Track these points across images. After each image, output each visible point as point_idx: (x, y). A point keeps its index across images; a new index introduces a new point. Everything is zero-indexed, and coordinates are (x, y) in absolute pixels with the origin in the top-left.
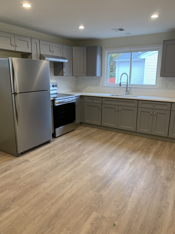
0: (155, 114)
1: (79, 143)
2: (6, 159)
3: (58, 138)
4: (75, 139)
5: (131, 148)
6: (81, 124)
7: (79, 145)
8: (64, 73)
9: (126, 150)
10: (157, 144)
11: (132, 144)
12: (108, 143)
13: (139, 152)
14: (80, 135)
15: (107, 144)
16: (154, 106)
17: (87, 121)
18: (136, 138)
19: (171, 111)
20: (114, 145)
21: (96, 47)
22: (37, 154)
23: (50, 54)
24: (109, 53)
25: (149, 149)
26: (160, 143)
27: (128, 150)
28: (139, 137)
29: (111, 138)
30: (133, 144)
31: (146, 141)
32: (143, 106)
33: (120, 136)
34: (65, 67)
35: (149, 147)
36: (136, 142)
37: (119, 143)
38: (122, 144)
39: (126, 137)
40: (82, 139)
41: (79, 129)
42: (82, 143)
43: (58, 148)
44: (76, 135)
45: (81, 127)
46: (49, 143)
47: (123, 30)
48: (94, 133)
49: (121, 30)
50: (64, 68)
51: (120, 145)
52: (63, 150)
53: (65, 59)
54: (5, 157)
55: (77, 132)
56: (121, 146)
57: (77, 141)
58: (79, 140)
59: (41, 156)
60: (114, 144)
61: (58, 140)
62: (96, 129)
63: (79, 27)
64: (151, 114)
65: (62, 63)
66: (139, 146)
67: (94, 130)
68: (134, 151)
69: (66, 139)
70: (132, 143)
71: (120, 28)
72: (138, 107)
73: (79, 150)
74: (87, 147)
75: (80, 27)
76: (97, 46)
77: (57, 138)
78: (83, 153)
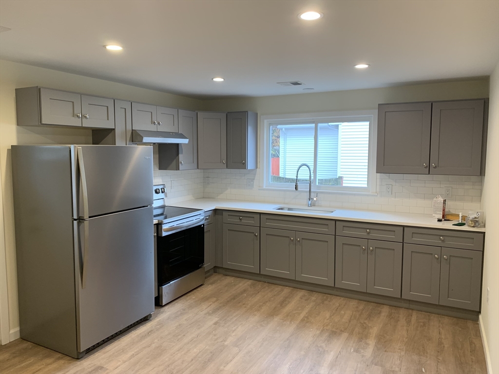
0: (372, 250)
1: (215, 319)
2: (51, 367)
3: (166, 308)
4: (205, 308)
5: (327, 325)
6: (216, 269)
7: (215, 323)
8: (180, 165)
9: (318, 332)
10: (380, 313)
11: (328, 317)
12: (277, 315)
13: (345, 335)
14: (215, 299)
15: (277, 319)
16: (369, 233)
17: (229, 264)
18: (336, 302)
19: (403, 243)
20: (291, 322)
21: (245, 113)
22: (123, 351)
23: (153, 128)
24: (270, 124)
25: (365, 328)
26: (385, 310)
27: (322, 331)
28: (342, 298)
29: (283, 304)
30: (331, 317)
31: (357, 307)
32: (347, 232)
33: (301, 298)
34: (182, 153)
35: (365, 323)
36: (336, 310)
37: (302, 316)
38: (307, 317)
39: (313, 298)
40: (220, 307)
41: (212, 284)
42: (220, 320)
43: (169, 334)
44: (205, 299)
45: (215, 277)
46: (147, 320)
47: (300, 84)
48: (245, 291)
49: (296, 84)
50: (180, 155)
51: (303, 320)
52: (179, 337)
53: (182, 136)
54: (48, 361)
55: (207, 290)
56: (306, 322)
57: (209, 314)
58: (215, 311)
59: (133, 356)
60: (290, 317)
61: (167, 312)
62: (249, 282)
63: (212, 79)
65: (177, 145)
66: (343, 320)
67: (244, 284)
68: (334, 333)
69: (184, 310)
70: (328, 315)
72: (335, 235)
73: (216, 337)
74: (234, 329)
76: (247, 112)
77: (164, 308)
78: (226, 343)
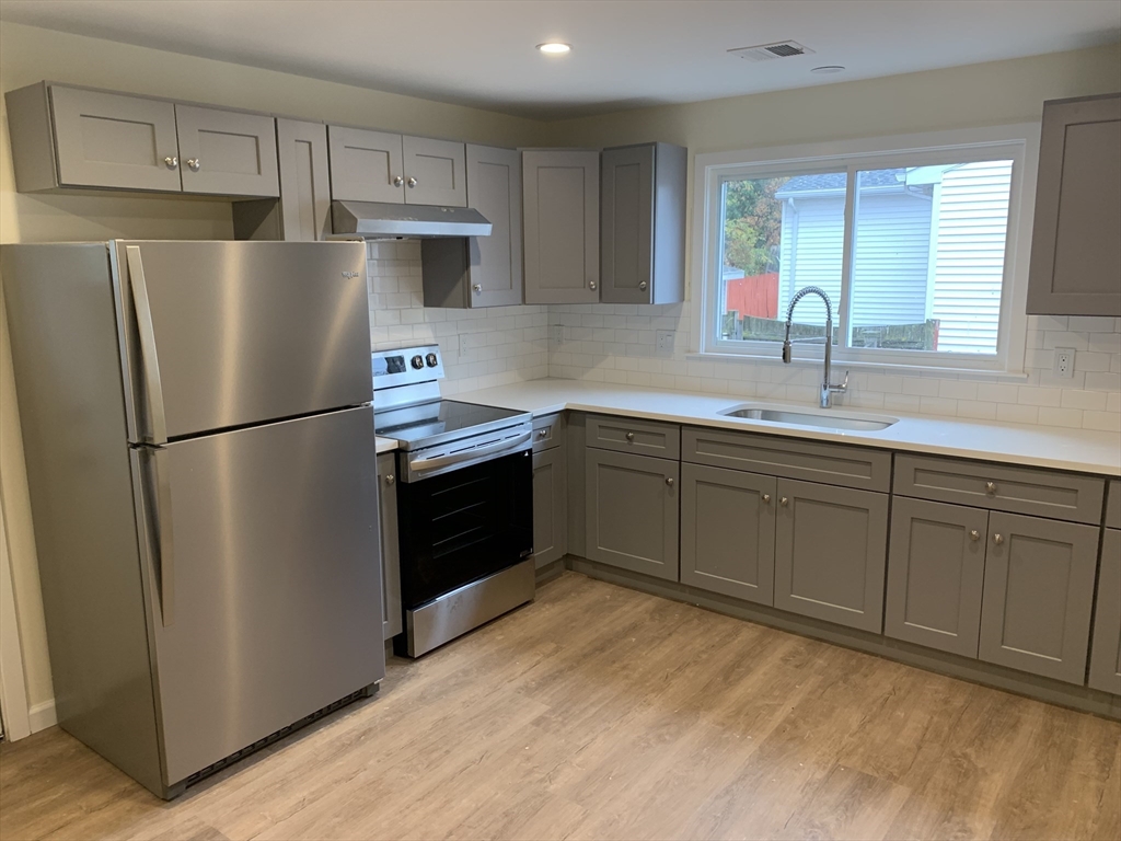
0: (1000, 543)
1: (539, 707)
2: (96, 818)
3: (425, 662)
4: (523, 670)
5: (848, 754)
6: (570, 562)
7: (537, 722)
8: (473, 294)
9: (820, 775)
10: (1015, 727)
11: (855, 727)
12: (710, 708)
13: (900, 792)
14: (553, 646)
15: (706, 722)
16: (992, 493)
17: (601, 551)
18: (884, 679)
19: (1102, 527)
20: (745, 732)
21: (650, 148)
22: (283, 785)
23: (394, 196)
24: (721, 179)
25: (966, 775)
26: (1033, 718)
27: (832, 772)
28: (904, 669)
29: (731, 674)
30: (862, 726)
31: (946, 702)
32: (925, 486)
33: (785, 660)
34: (478, 263)
35: (965, 756)
36: (883, 706)
37: (779, 717)
38: (793, 723)
39: (820, 662)
40: (561, 671)
41: (554, 601)
42: (553, 711)
43: (412, 743)
44: (528, 645)
45: (566, 583)
46: (367, 697)
47: (796, 52)
48: (634, 628)
49: (786, 51)
50: (474, 269)
51: (779, 731)
52: (435, 755)
53: (476, 217)
54: (97, 798)
55: (540, 617)
56: (787, 739)
57: (528, 690)
58: (545, 682)
59: (302, 804)
60: (746, 717)
61: (426, 675)
62: (650, 603)
63: (539, 46)
64: (976, 540)
65: (465, 241)
66: (901, 741)
67: (636, 607)
68: (868, 783)
69: (466, 672)
70: (854, 719)
71: (778, 39)
72: (891, 494)
73: (529, 765)
74: (582, 743)
75: (544, 49)
76: (655, 144)
77: (417, 665)
78: (552, 788)
